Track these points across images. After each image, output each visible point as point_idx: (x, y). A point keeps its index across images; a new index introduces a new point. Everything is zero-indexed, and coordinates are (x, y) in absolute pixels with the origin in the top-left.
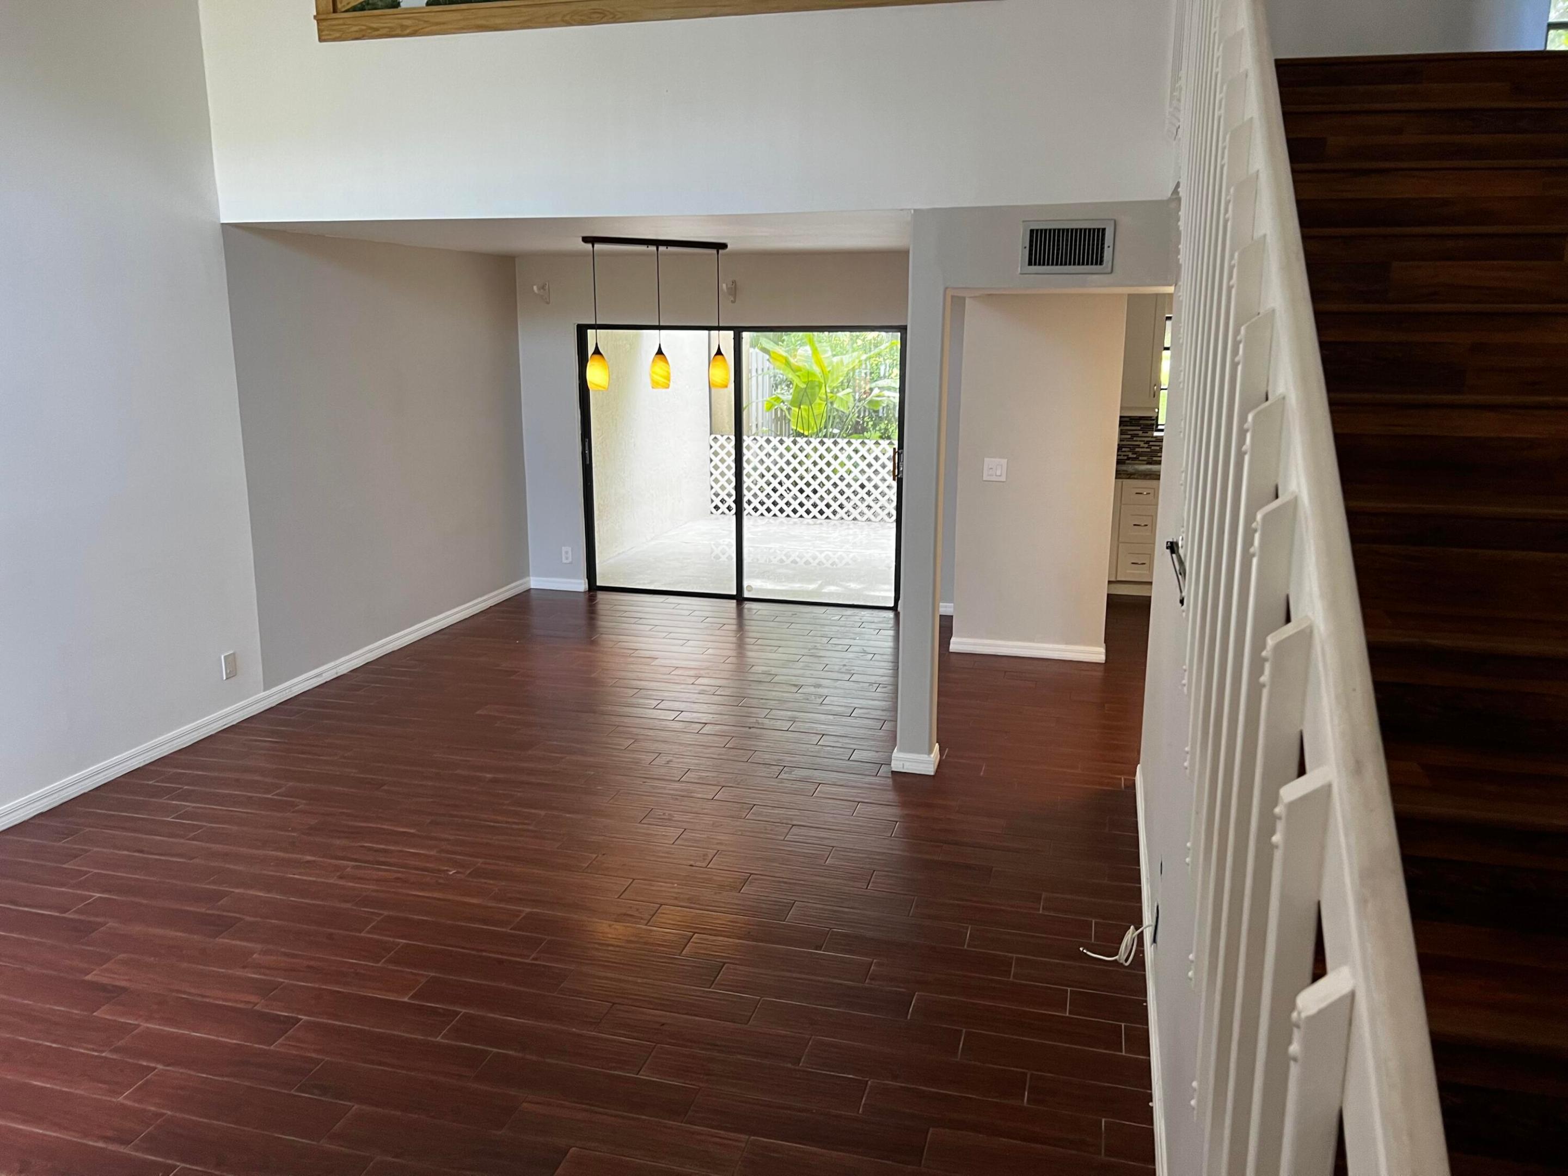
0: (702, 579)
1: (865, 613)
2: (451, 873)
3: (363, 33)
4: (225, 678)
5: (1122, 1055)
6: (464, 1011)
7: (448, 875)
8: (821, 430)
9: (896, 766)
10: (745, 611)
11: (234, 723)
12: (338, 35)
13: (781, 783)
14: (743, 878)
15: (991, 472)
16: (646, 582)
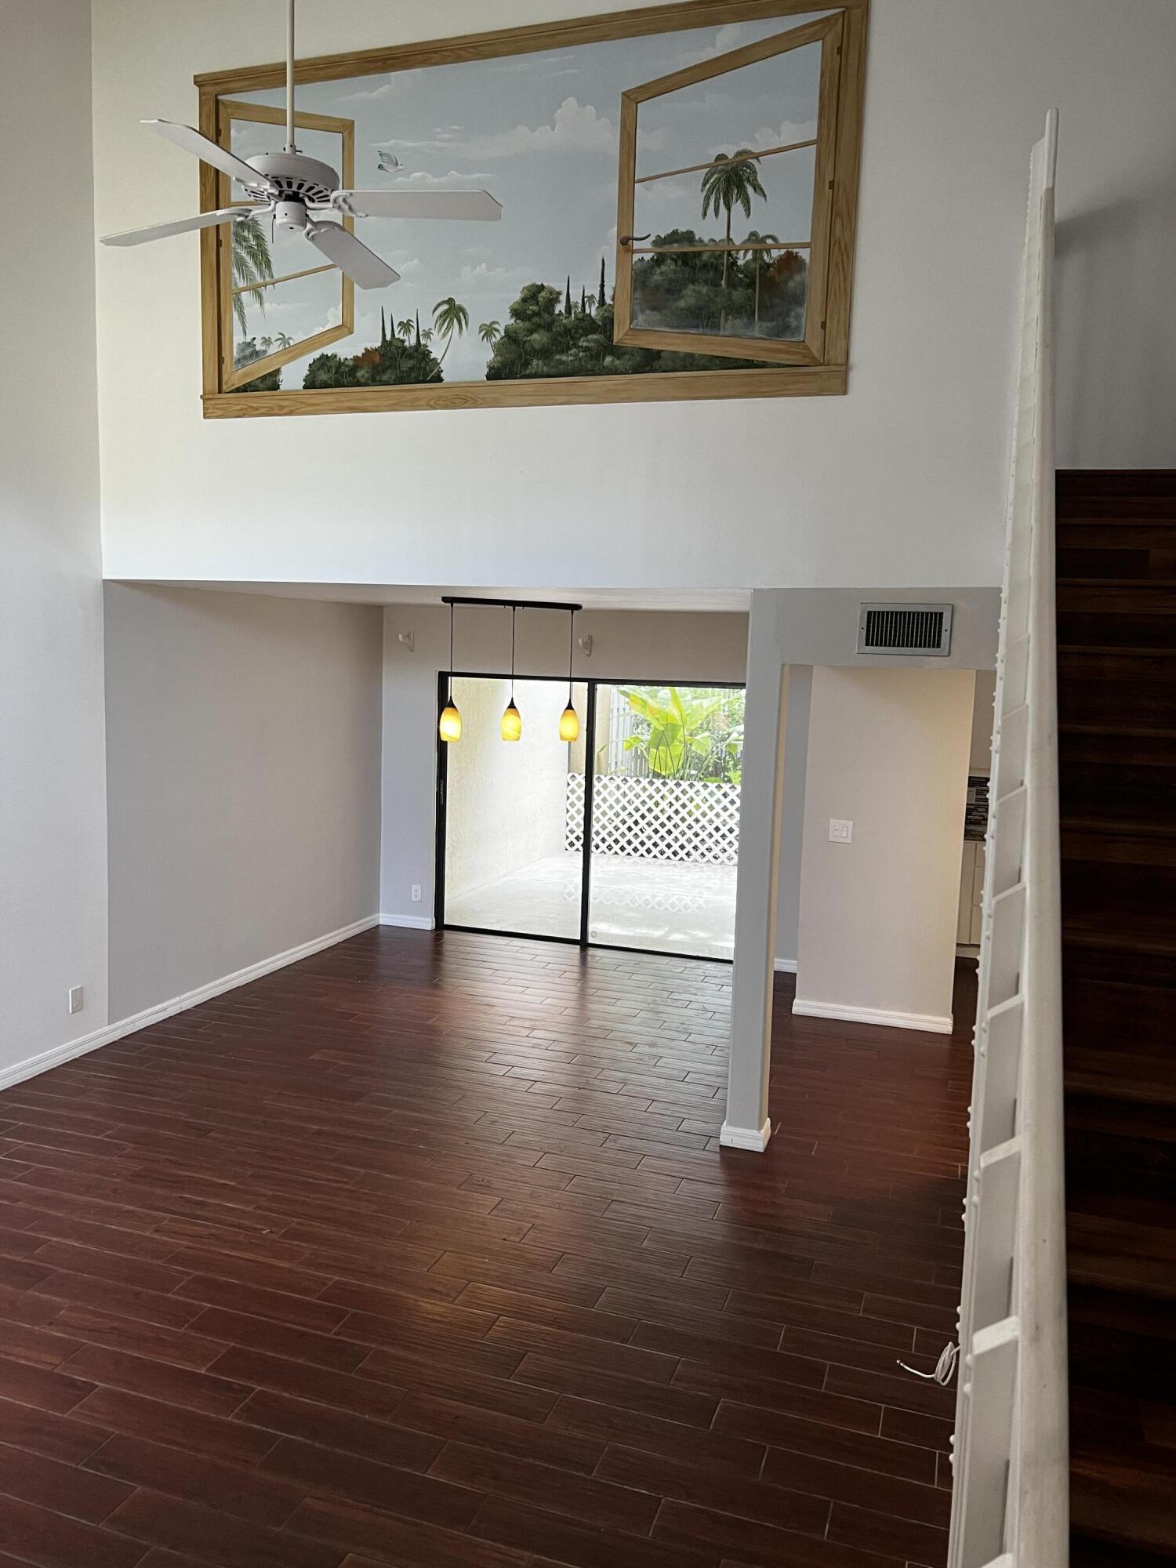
0: (548, 920)
1: (709, 966)
2: (264, 1232)
3: (244, 412)
4: (71, 1012)
5: (934, 1489)
6: (259, 1388)
7: (261, 1234)
8: (678, 771)
9: (725, 1140)
10: (589, 958)
11: (77, 1057)
12: (220, 413)
13: (606, 1152)
14: (555, 1256)
15: (836, 833)
16: (492, 921)
